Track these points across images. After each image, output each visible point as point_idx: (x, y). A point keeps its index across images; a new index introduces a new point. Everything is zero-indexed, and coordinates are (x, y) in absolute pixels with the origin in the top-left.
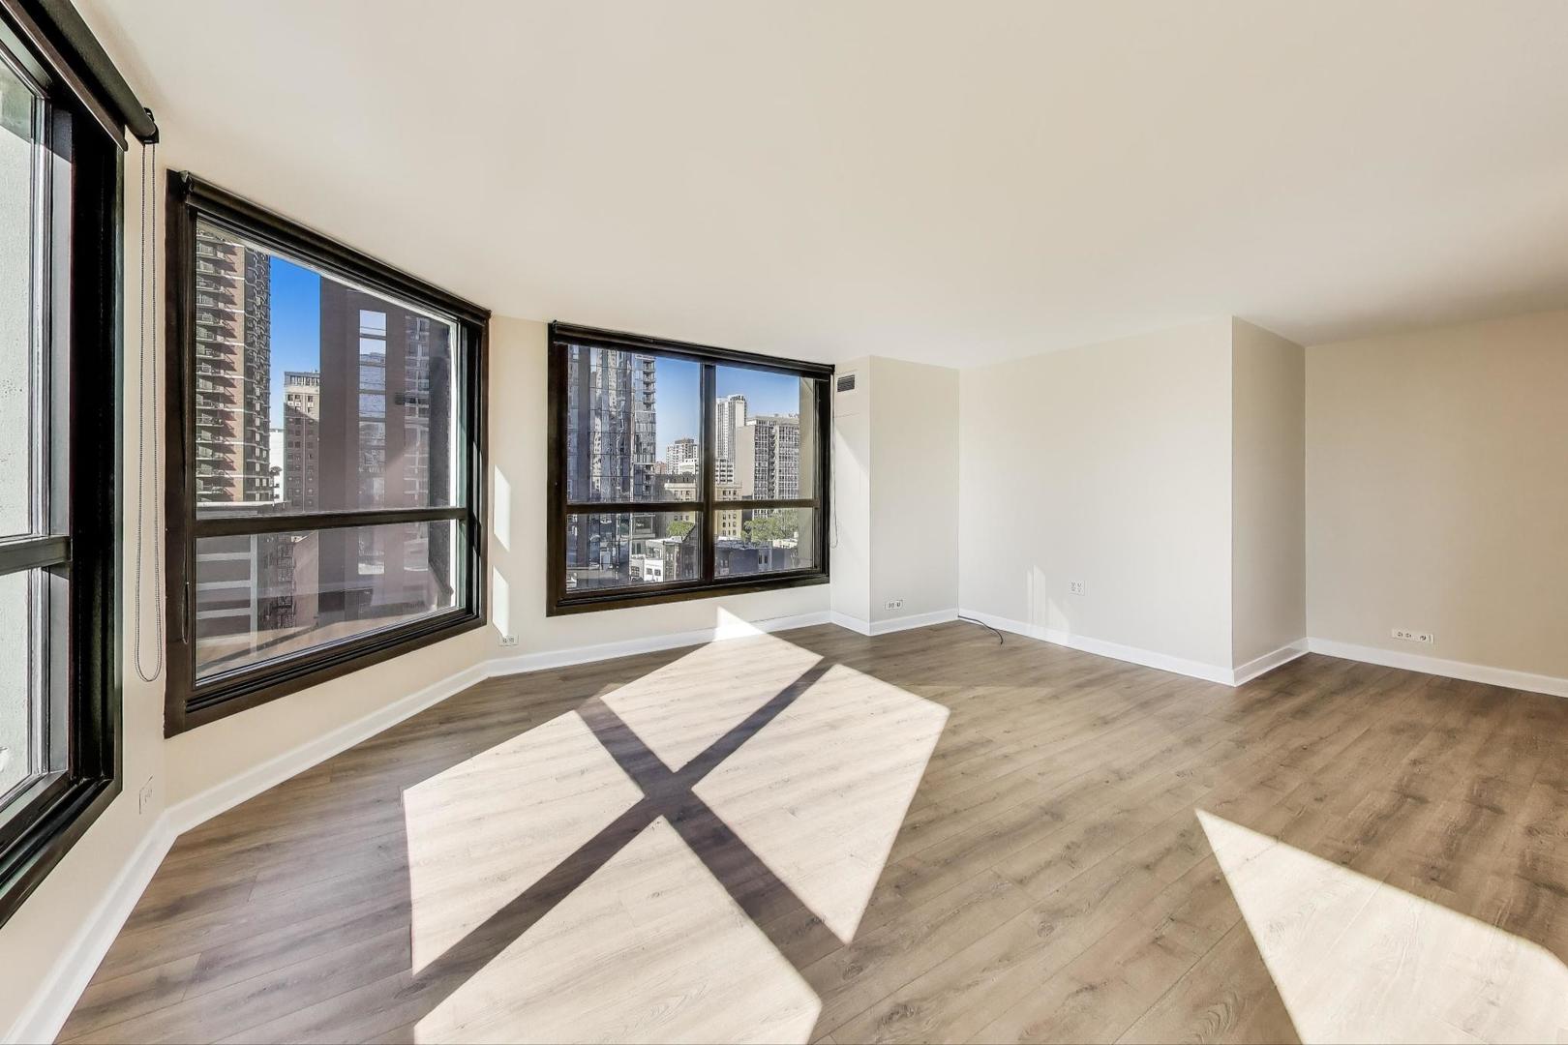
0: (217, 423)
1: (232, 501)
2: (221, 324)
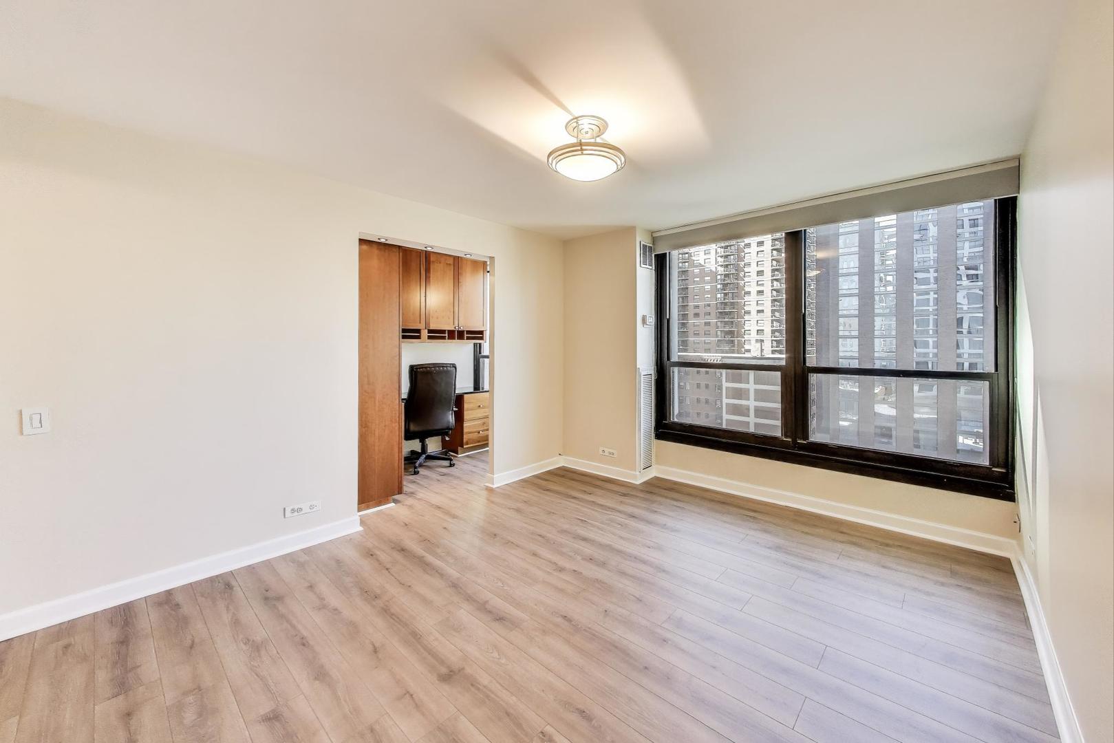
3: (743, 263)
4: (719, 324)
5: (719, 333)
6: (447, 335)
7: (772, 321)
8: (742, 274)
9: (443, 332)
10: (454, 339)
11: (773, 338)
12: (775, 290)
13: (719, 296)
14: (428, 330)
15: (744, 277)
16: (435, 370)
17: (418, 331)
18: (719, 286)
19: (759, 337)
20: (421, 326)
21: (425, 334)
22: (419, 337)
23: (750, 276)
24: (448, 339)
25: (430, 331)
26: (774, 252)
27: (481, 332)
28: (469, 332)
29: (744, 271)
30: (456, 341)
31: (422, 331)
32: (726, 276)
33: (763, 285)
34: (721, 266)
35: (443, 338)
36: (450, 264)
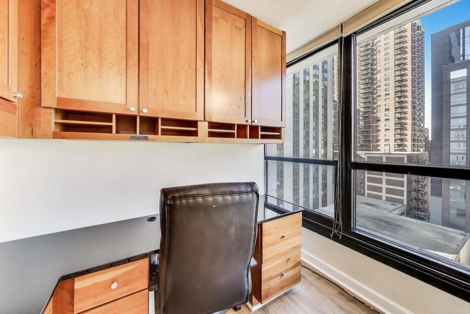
0: (402, 126)
1: (407, 151)
2: (403, 94)
3: (376, 105)
4: (361, 137)
5: (361, 141)
6: (235, 131)
7: (395, 134)
8: (375, 111)
9: (230, 126)
10: (245, 137)
11: (396, 143)
12: (397, 118)
13: (361, 123)
14: (210, 123)
15: (377, 112)
16: (215, 200)
17: (194, 124)
18: (361, 118)
19: (386, 143)
20: (198, 116)
21: (203, 128)
22: (195, 134)
23: (380, 112)
24: (238, 137)
25: (212, 125)
26: (396, 98)
27: (278, 129)
28: (264, 129)
29: (377, 109)
30: (248, 140)
31: (199, 124)
32: (365, 112)
33: (389, 116)
34: (362, 108)
35: (231, 135)
36: (240, 29)
